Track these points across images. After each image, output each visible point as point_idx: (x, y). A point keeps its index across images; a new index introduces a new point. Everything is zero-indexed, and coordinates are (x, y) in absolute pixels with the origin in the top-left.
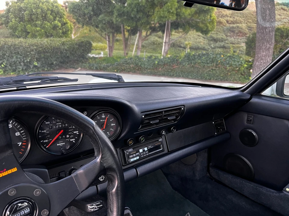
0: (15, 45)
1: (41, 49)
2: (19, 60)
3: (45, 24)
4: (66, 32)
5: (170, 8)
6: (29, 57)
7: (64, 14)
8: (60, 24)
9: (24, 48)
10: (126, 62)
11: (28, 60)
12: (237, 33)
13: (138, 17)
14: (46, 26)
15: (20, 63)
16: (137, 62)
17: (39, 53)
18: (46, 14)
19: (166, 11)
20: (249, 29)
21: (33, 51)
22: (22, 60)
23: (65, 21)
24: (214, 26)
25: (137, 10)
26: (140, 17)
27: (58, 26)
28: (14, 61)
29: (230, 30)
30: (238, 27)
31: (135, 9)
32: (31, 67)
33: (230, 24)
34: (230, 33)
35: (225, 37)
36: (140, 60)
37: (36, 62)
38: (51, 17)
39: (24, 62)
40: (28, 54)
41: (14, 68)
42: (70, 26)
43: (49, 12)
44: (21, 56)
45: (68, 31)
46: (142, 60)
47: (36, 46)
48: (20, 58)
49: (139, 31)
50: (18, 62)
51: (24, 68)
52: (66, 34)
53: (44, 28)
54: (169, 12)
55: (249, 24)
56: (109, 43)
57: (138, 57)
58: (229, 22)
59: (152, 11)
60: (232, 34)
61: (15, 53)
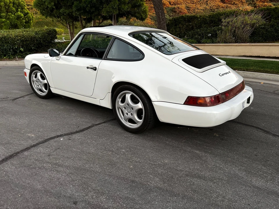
0: (5, 37)
1: (23, 39)
2: (9, 47)
3: (9, 16)
4: (28, 21)
5: (113, 5)
6: (16, 45)
7: (24, 6)
8: (22, 15)
9: (12, 39)
10: (87, 44)
11: (16, 47)
12: (178, 13)
13: (92, 11)
14: (11, 18)
15: (10, 49)
16: (95, 44)
17: (22, 41)
18: (9, 7)
19: (111, 8)
20: (188, 9)
21: (18, 40)
22: (12, 47)
23: (26, 11)
24: (147, 15)
25: (91, 6)
26: (93, 11)
27: (21, 17)
28: (5, 49)
29: (172, 11)
30: (178, 8)
31: (89, 6)
32: (18, 52)
33: (172, 5)
34: (172, 14)
35: (169, 17)
36: (97, 43)
37: (22, 48)
38: (14, 9)
39: (13, 49)
40: (16, 42)
41: (5, 53)
42: (31, 16)
43: (11, 5)
44: (10, 44)
45: (30, 20)
46: (98, 42)
47: (20, 37)
48: (9, 46)
49: (93, 20)
50: (8, 49)
51: (13, 53)
52: (29, 23)
53: (9, 19)
54: (113, 8)
55: (188, 5)
56: (70, 30)
57: (95, 40)
58: (171, 4)
59: (101, 7)
60: (174, 14)
61: (6, 43)
